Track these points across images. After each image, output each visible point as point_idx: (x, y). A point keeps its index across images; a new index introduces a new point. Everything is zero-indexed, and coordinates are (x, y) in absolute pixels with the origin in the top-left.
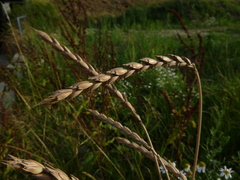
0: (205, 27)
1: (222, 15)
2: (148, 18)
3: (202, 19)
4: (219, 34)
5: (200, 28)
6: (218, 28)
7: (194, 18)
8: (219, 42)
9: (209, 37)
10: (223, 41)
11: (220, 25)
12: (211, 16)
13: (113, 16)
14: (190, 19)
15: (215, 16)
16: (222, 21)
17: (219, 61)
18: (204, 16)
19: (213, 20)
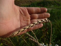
0: (51, 7)
1: (55, 5)
2: (37, 5)
3: (50, 5)
4: (54, 9)
5: (50, 8)
6: (54, 8)
7: (48, 5)
8: (54, 11)
9: (52, 10)
10: (55, 11)
11: (54, 7)
12: (52, 5)
13: (28, 5)
14: (47, 6)
15: (53, 5)
16: (55, 6)
17: (55, 16)
18: (51, 5)
19: (53, 6)
